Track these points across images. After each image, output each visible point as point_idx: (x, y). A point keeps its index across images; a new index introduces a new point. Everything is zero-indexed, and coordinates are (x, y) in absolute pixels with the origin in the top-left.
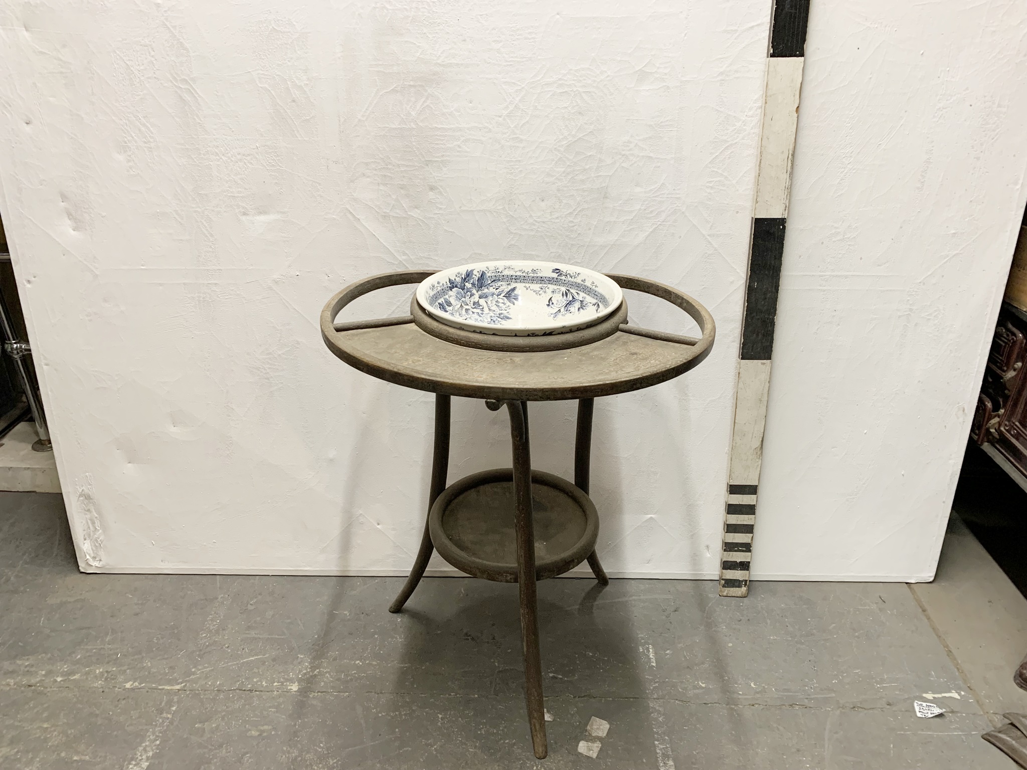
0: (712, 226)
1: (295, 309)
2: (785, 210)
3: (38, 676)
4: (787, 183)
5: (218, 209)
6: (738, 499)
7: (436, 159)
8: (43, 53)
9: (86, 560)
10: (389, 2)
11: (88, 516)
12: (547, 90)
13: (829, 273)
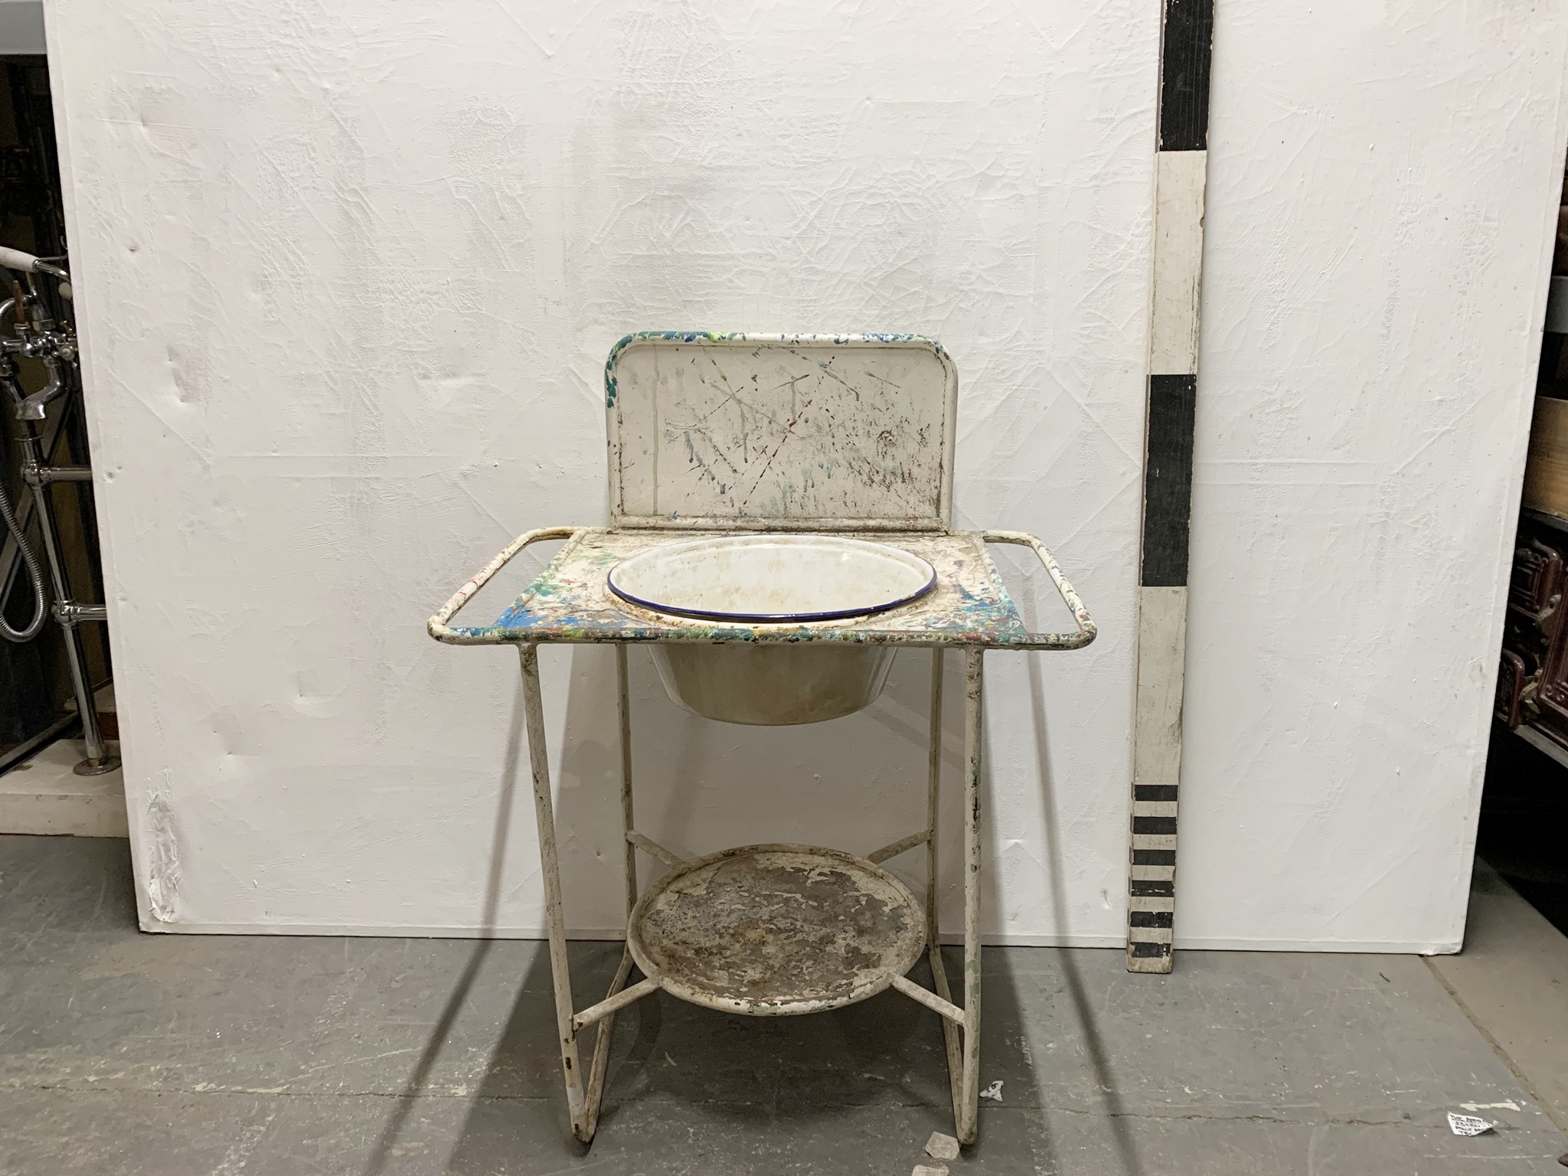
0: (1090, 392)
1: (490, 516)
2: (1194, 363)
3: (59, 1075)
4: (1195, 325)
5: (388, 370)
6: (1150, 809)
7: (698, 299)
8: (162, 155)
9: (152, 910)
10: (639, 85)
11: (161, 839)
12: (852, 201)
13: (1264, 461)
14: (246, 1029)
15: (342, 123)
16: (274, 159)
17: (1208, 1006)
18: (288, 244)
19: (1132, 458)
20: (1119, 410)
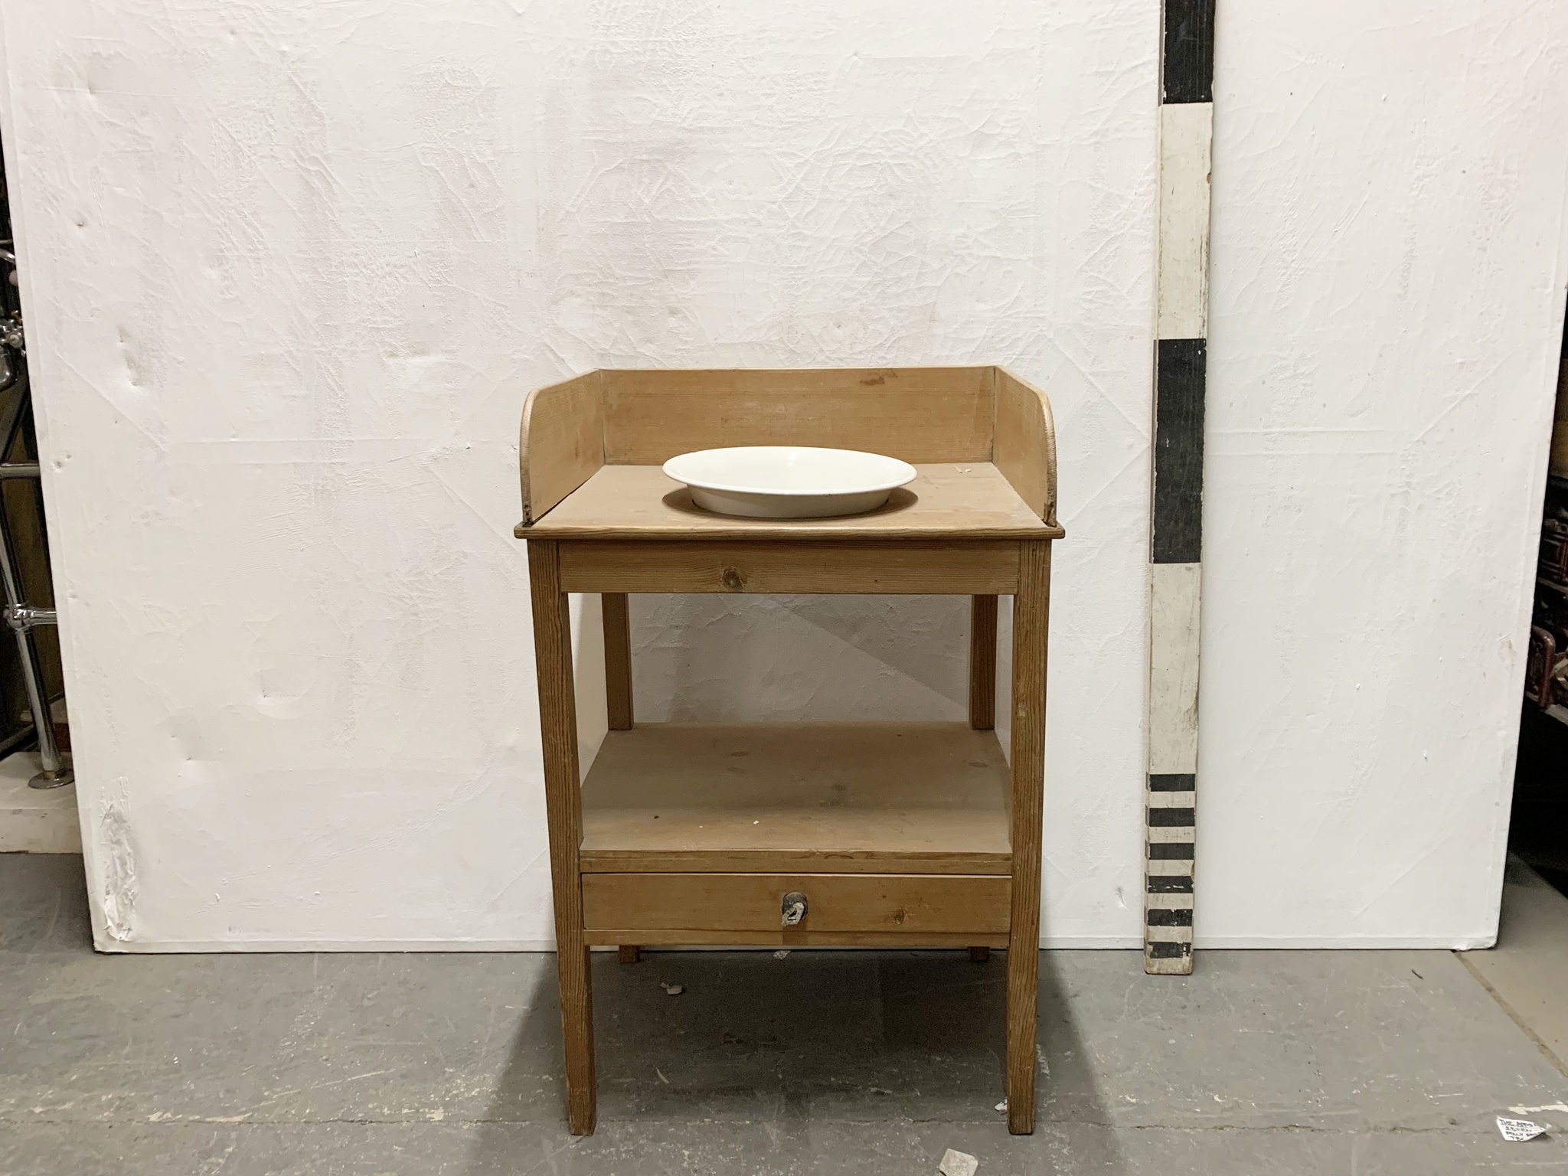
0: (1094, 359)
1: (463, 502)
2: (1203, 326)
3: (3, 1106)
4: (1203, 286)
5: (353, 348)
6: (1166, 800)
7: (679, 268)
8: (111, 124)
9: (107, 928)
10: (614, 43)
11: (116, 852)
12: (842, 162)
13: (1278, 430)
14: (206, 1054)
15: (301, 87)
16: (230, 126)
17: (1233, 1008)
18: (246, 217)
19: (1139, 428)
20: (1125, 378)
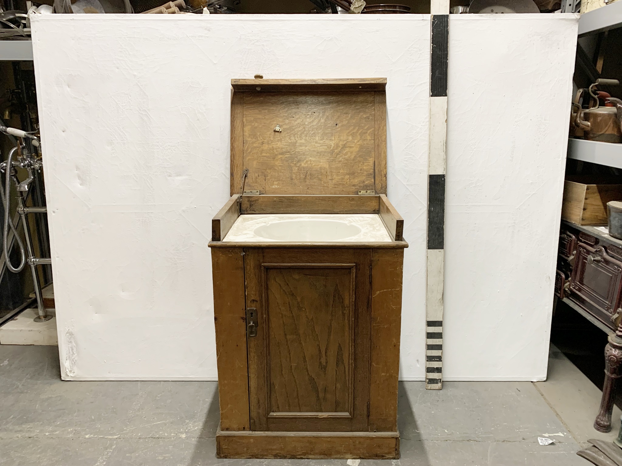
0: (408, 180)
1: (193, 226)
2: (444, 170)
3: (35, 433)
4: (444, 157)
5: (156, 174)
6: (432, 329)
8: (75, 98)
9: (66, 372)
10: (247, 73)
11: (70, 346)
13: (470, 204)
14: (103, 415)
16: (116, 99)
17: (454, 401)
19: (423, 203)
20: (418, 186)
